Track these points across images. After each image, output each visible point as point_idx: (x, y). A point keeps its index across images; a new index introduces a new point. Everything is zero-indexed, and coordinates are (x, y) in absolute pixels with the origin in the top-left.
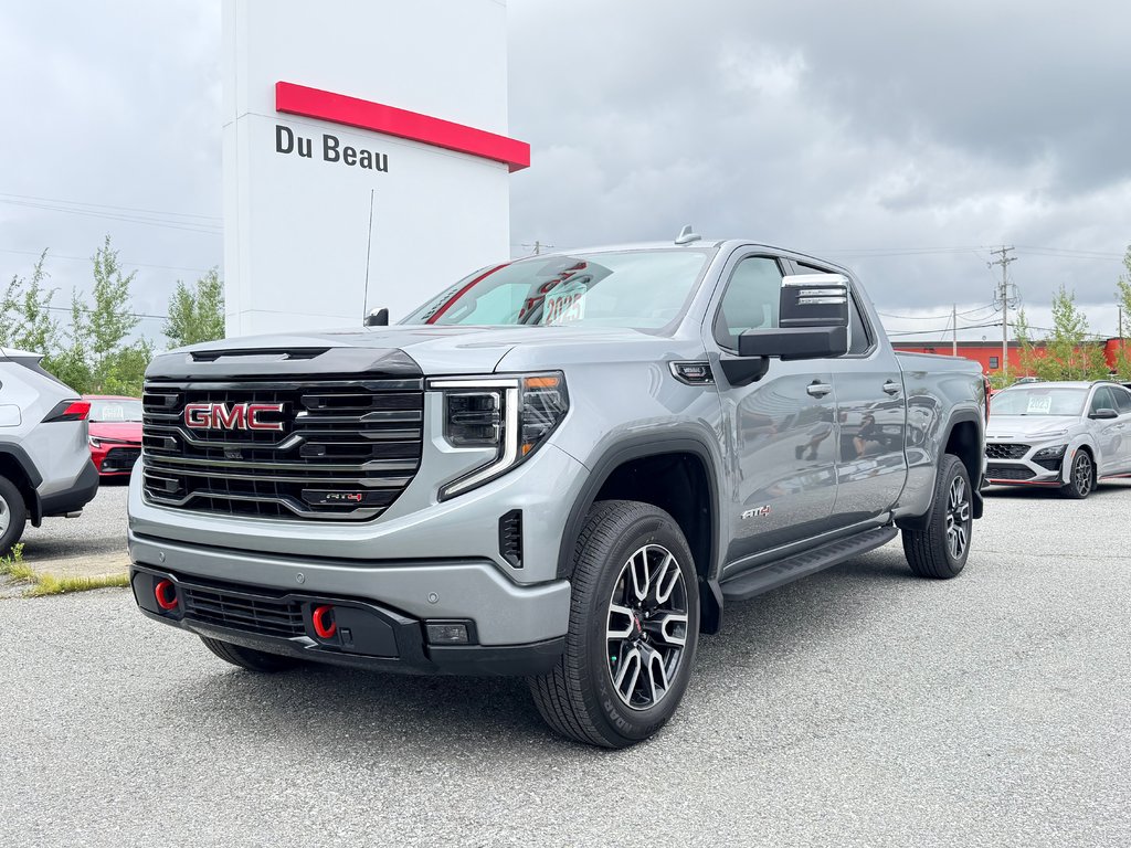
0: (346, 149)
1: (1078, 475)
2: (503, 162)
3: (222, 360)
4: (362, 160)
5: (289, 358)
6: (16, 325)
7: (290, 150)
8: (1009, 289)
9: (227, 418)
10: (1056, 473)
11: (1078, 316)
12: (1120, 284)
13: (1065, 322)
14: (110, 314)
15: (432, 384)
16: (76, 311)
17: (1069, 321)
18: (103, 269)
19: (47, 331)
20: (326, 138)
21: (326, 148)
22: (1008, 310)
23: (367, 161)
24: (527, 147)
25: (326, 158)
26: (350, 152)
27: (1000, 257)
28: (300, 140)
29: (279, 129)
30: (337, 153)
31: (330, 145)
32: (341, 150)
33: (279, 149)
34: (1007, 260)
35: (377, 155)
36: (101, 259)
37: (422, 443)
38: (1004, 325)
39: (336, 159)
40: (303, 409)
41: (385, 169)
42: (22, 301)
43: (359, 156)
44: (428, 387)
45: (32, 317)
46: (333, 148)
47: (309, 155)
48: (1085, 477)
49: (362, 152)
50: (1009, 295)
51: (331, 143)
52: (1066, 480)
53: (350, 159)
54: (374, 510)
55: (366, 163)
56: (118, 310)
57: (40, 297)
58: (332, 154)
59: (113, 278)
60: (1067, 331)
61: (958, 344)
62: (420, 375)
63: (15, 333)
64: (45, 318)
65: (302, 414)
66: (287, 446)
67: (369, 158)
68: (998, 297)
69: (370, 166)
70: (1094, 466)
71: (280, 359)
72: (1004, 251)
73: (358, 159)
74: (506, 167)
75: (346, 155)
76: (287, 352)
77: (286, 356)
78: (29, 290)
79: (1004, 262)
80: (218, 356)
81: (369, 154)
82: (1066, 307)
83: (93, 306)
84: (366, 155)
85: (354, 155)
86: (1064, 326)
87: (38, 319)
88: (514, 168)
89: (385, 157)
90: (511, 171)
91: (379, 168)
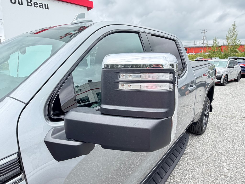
0: (34, 3)
1: (224, 81)
2: (86, 7)
8: (205, 37)
10: (220, 81)
11: (218, 42)
12: (226, 36)
13: (215, 43)
17: (216, 43)
22: (204, 41)
25: (28, 5)
26: (36, 3)
27: (204, 31)
32: (33, 3)
34: (205, 32)
35: (45, 5)
38: (203, 44)
39: (31, 5)
41: (48, 9)
43: (39, 5)
46: (30, 2)
47: (22, 4)
48: (226, 81)
49: (40, 3)
50: (205, 38)
52: (222, 82)
53: (36, 6)
55: (41, 6)
58: (30, 4)
60: (215, 45)
61: (195, 47)
67: (42, 5)
68: (203, 39)
69: (43, 8)
70: (228, 78)
72: (205, 30)
79: (204, 32)
82: (215, 40)
86: (215, 44)
89: (48, 5)
90: (88, 10)
91: (45, 8)
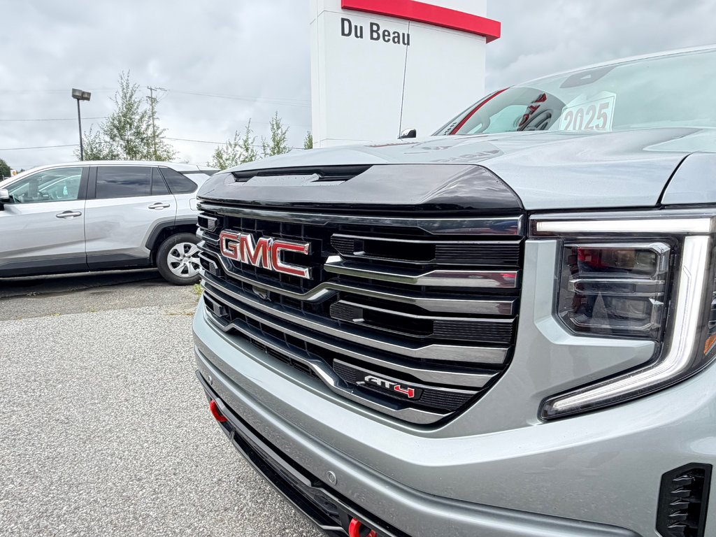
0: (384, 31)
2: (483, 35)
3: (256, 181)
4: (394, 38)
5: (320, 180)
6: (239, 153)
7: (349, 34)
9: (253, 252)
14: (279, 148)
15: (542, 227)
16: (264, 146)
18: (275, 127)
19: (253, 156)
20: (372, 24)
21: (372, 31)
23: (397, 38)
24: (499, 24)
25: (372, 38)
26: (386, 33)
28: (356, 27)
29: (343, 20)
30: (378, 35)
31: (374, 29)
32: (381, 32)
33: (343, 34)
35: (404, 34)
36: (274, 123)
37: (516, 324)
39: (378, 38)
40: (335, 253)
41: (408, 44)
42: (241, 143)
43: (392, 36)
44: (529, 230)
45: (247, 150)
46: (376, 31)
47: (361, 37)
49: (394, 33)
51: (375, 28)
53: (387, 38)
54: (434, 417)
55: (396, 40)
56: (282, 146)
57: (250, 142)
58: (375, 35)
59: (279, 131)
62: (518, 210)
63: (239, 157)
64: (252, 151)
65: (333, 259)
66: (314, 297)
67: (398, 37)
69: (399, 42)
71: (309, 180)
73: (391, 38)
74: (485, 39)
75: (384, 35)
76: (318, 172)
77: (316, 176)
78: (245, 138)
80: (250, 177)
81: (398, 34)
83: (272, 144)
84: (396, 35)
85: (389, 35)
87: (250, 151)
88: (490, 38)
89: (408, 35)
90: (487, 42)
91: (404, 43)
